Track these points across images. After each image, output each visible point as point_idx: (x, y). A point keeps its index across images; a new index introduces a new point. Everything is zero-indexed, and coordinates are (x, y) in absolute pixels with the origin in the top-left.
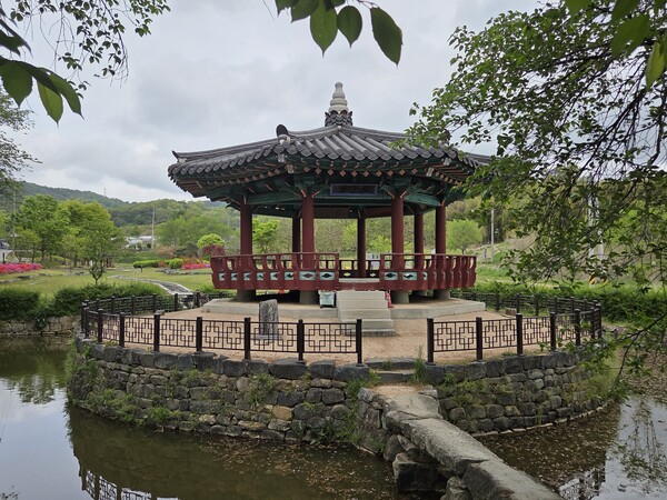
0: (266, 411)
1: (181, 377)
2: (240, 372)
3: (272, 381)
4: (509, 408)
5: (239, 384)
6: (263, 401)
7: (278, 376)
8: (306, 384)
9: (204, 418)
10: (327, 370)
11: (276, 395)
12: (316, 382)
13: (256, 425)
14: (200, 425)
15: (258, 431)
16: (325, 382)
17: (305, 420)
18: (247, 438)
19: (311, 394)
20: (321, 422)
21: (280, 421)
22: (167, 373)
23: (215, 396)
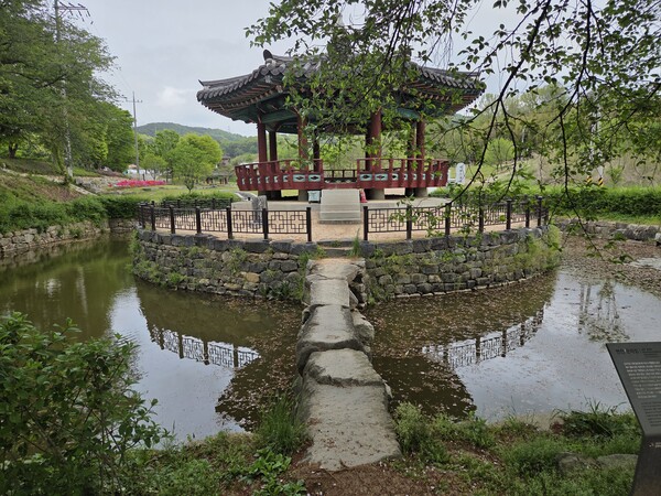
0: (241, 276)
1: (188, 252)
2: (224, 248)
3: (244, 254)
4: (431, 277)
5: (223, 257)
6: (239, 269)
7: (249, 251)
8: (268, 257)
9: (202, 281)
10: (285, 247)
11: (248, 265)
12: (277, 255)
13: (235, 286)
14: (199, 286)
15: (236, 291)
16: (283, 255)
17: (268, 283)
18: (229, 295)
19: (272, 264)
20: (279, 285)
21: (251, 284)
22: (179, 249)
23: (208, 265)
